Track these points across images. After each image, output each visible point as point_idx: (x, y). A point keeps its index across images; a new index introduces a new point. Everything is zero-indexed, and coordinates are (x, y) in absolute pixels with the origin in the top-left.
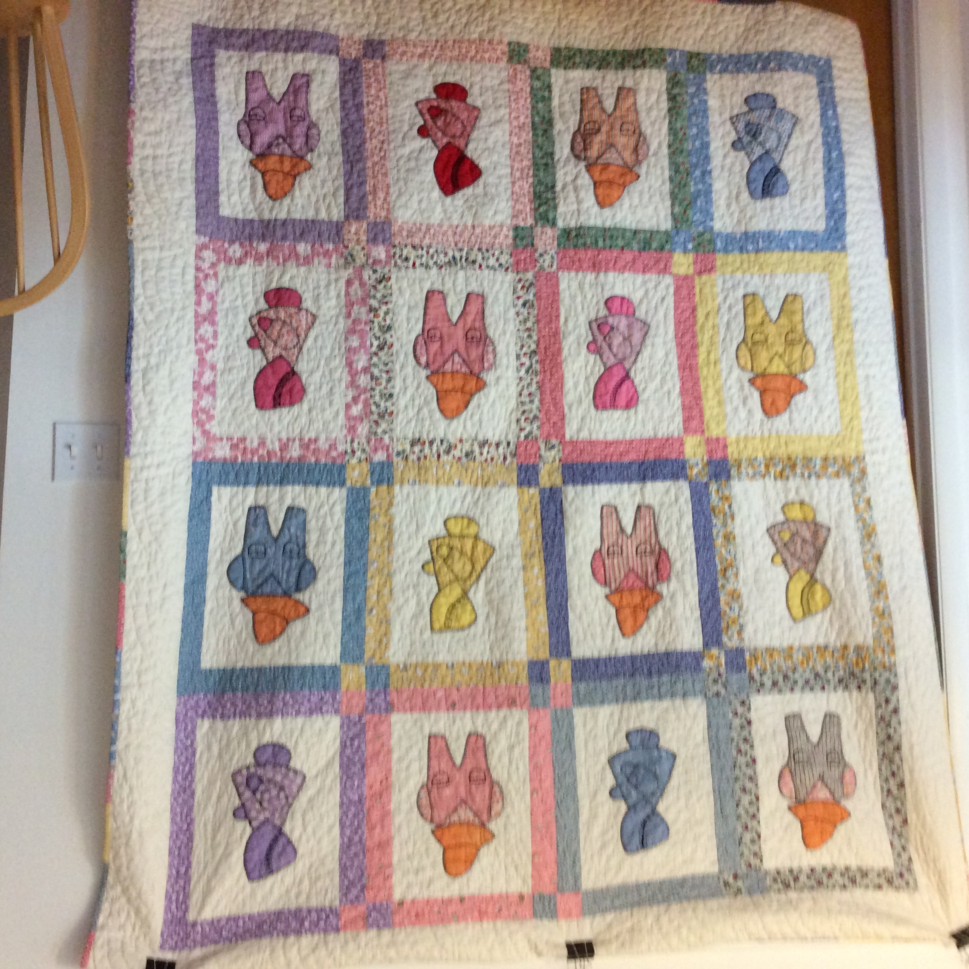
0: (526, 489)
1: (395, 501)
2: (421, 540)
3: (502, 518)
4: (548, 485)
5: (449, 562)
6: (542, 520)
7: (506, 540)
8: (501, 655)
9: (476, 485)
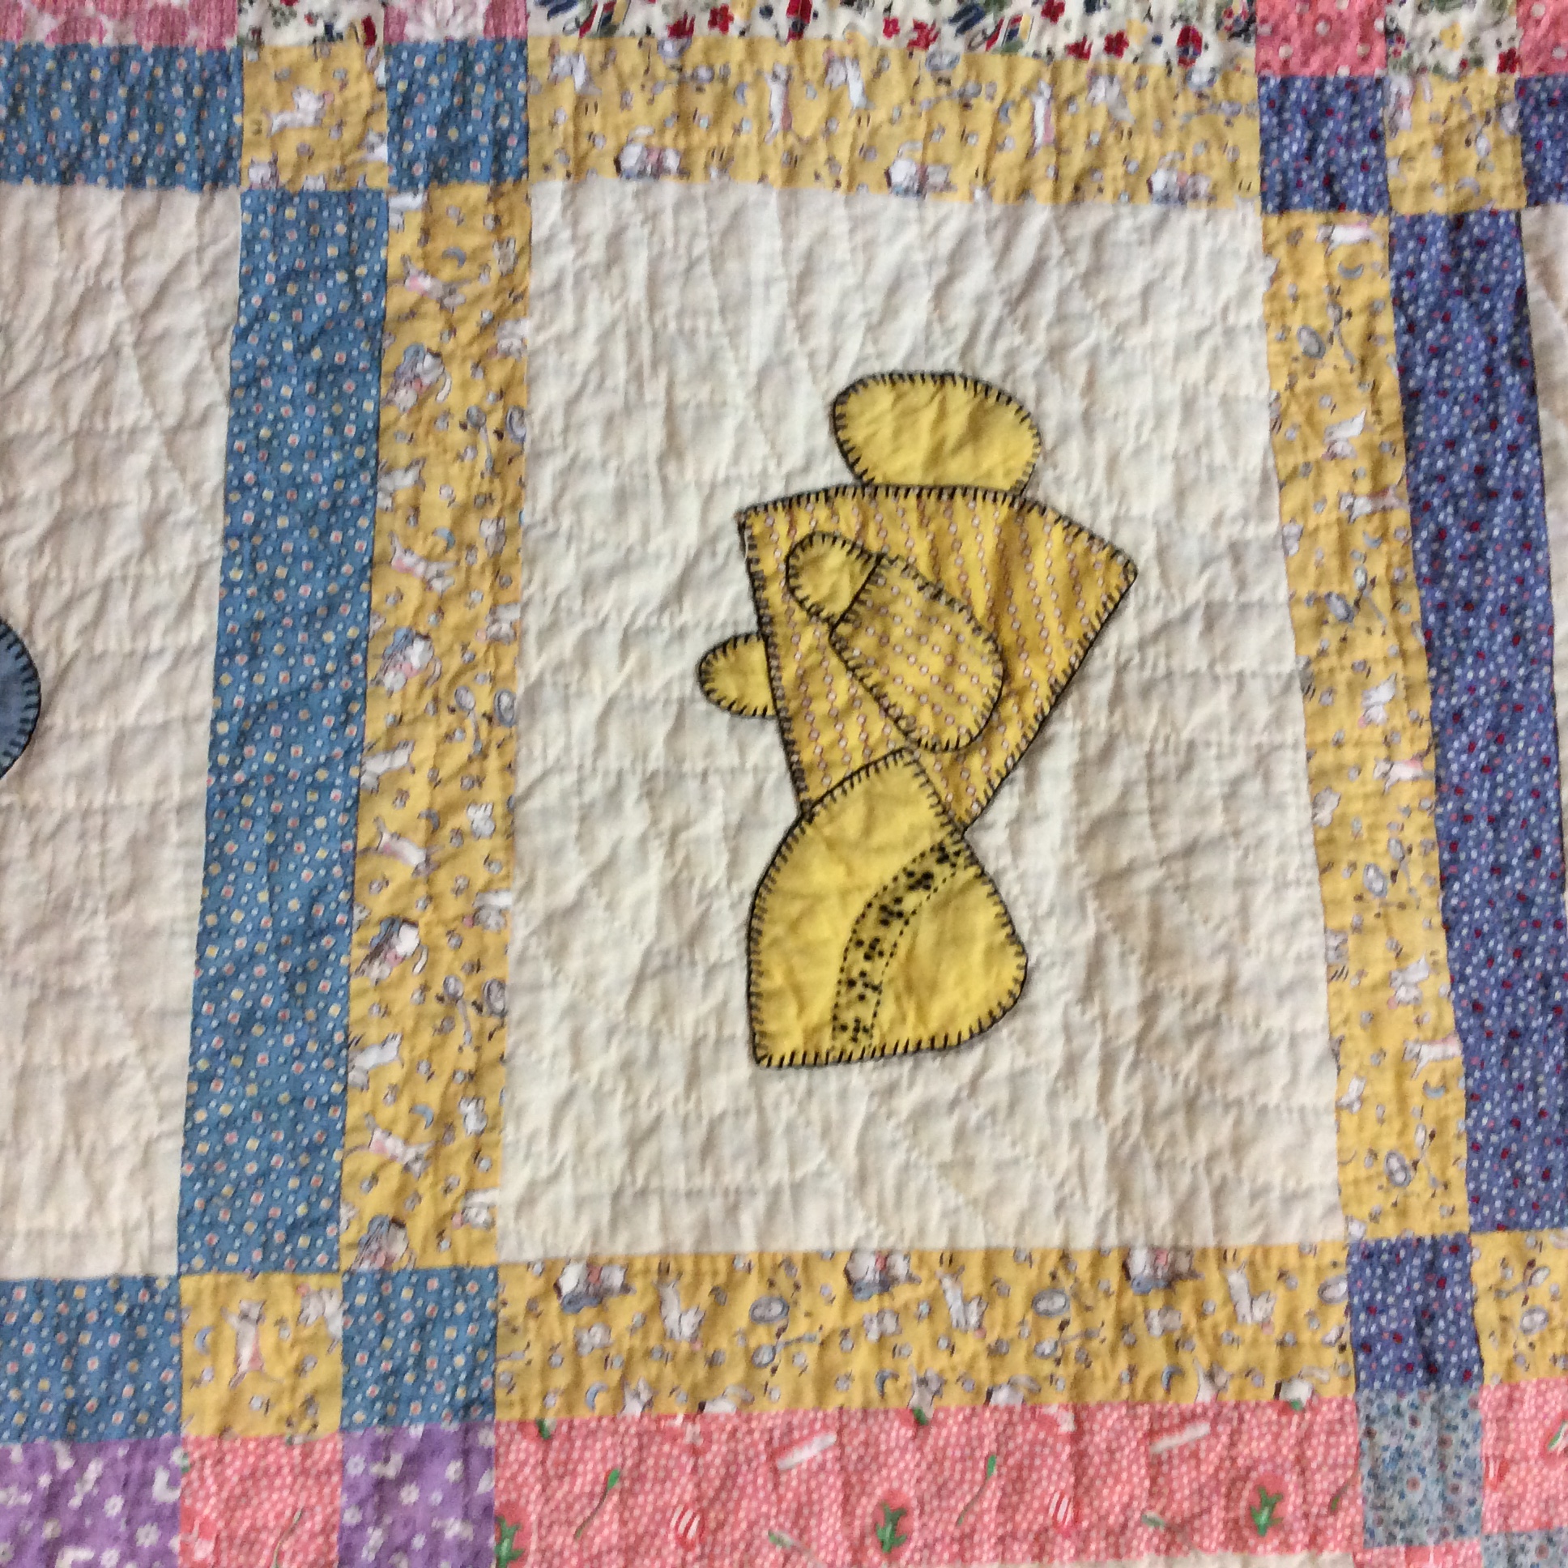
0: (1311, 222)
1: (539, 278)
2: (690, 506)
3: (1172, 393)
4: (1440, 204)
5: (863, 644)
6: (1411, 398)
7: (1200, 516)
8: (1183, 1212)
9: (1024, 192)
